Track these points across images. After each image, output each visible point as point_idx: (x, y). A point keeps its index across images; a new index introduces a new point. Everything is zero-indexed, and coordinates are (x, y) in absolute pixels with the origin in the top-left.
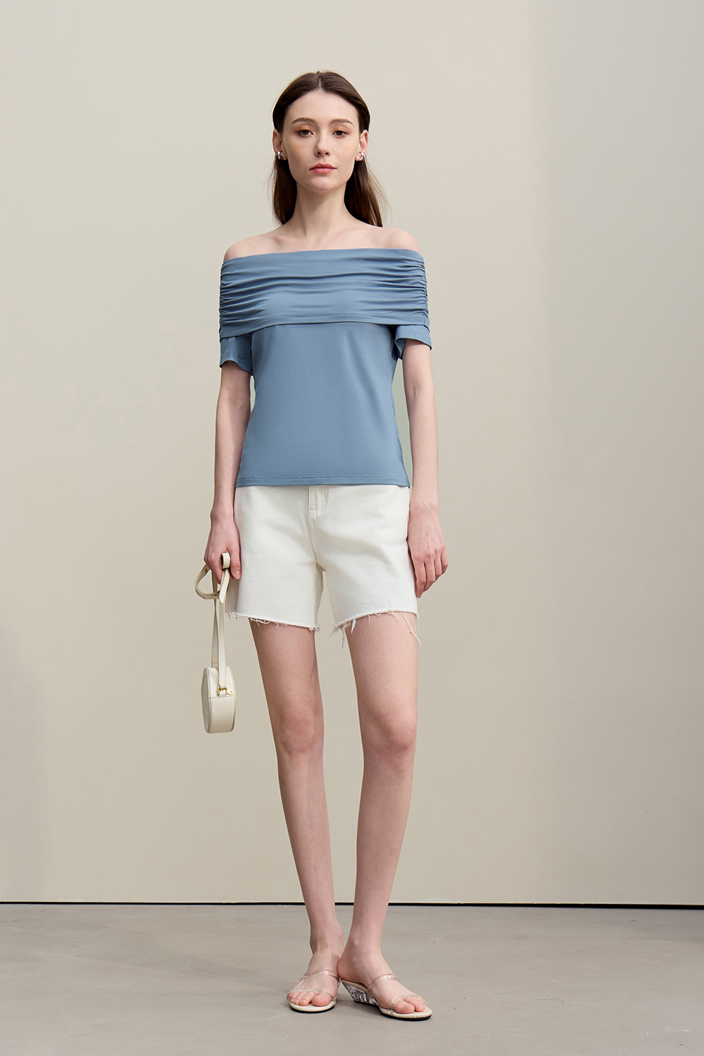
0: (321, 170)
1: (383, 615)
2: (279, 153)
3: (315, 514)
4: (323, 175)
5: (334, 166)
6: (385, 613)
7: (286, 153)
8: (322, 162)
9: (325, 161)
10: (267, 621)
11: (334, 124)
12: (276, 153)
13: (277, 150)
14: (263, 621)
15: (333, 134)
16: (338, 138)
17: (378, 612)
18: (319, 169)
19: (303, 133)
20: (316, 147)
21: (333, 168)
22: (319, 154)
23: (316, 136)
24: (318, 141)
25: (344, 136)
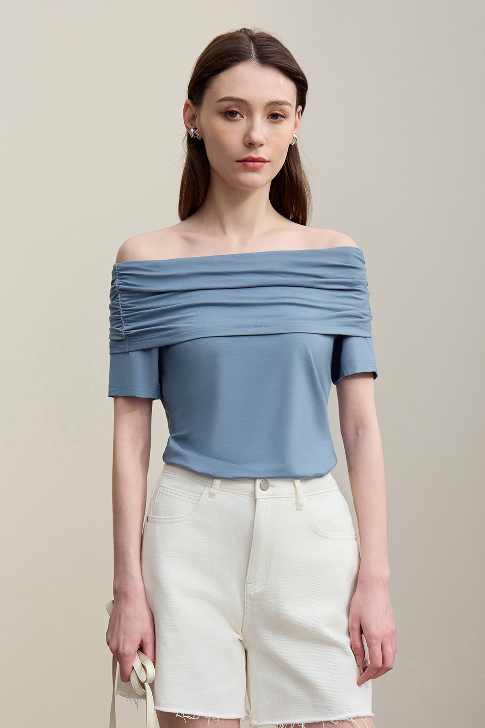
0: (251, 164)
1: (341, 724)
2: (192, 130)
3: (252, 589)
4: (255, 170)
5: (267, 158)
6: (343, 721)
7: (202, 131)
8: (253, 154)
9: (257, 153)
10: (196, 716)
11: (271, 107)
12: (189, 129)
13: (189, 126)
14: (192, 716)
15: (268, 118)
16: (273, 123)
17: (335, 719)
18: (248, 163)
19: (229, 114)
20: (247, 135)
21: (264, 161)
22: (251, 145)
23: (247, 120)
24: (251, 128)
25: (280, 121)
